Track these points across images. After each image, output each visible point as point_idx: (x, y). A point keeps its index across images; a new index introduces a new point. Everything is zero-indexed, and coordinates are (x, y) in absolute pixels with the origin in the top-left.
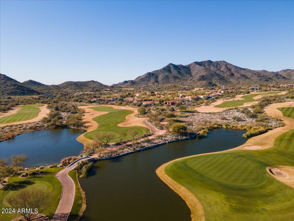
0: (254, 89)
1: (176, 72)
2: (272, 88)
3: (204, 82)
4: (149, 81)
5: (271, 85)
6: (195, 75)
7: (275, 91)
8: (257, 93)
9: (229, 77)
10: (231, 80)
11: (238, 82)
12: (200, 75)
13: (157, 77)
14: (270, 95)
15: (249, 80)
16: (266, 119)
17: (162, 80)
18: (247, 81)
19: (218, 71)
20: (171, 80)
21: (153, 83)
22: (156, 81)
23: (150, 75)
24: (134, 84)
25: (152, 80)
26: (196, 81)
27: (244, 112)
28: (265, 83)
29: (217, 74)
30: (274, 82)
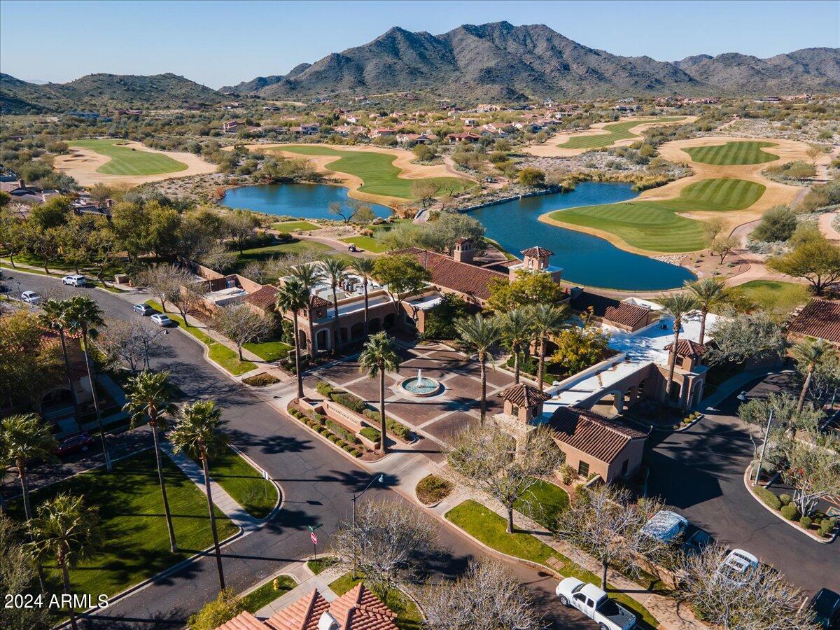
0: (626, 110)
1: (414, 55)
2: (665, 108)
3: (495, 89)
4: (338, 80)
5: (662, 100)
6: (467, 65)
7: (672, 114)
8: (635, 119)
9: (557, 74)
10: (562, 83)
11: (580, 91)
12: (480, 66)
13: (360, 69)
14: (664, 123)
15: (607, 86)
16: (664, 165)
17: (377, 77)
18: (604, 86)
19: (528, 56)
20: (402, 78)
21: (350, 88)
22: (360, 82)
23: (341, 62)
24: (294, 89)
25: (348, 78)
26: (472, 84)
27: (623, 156)
28: (648, 94)
29: (525, 64)
30: (667, 91)
